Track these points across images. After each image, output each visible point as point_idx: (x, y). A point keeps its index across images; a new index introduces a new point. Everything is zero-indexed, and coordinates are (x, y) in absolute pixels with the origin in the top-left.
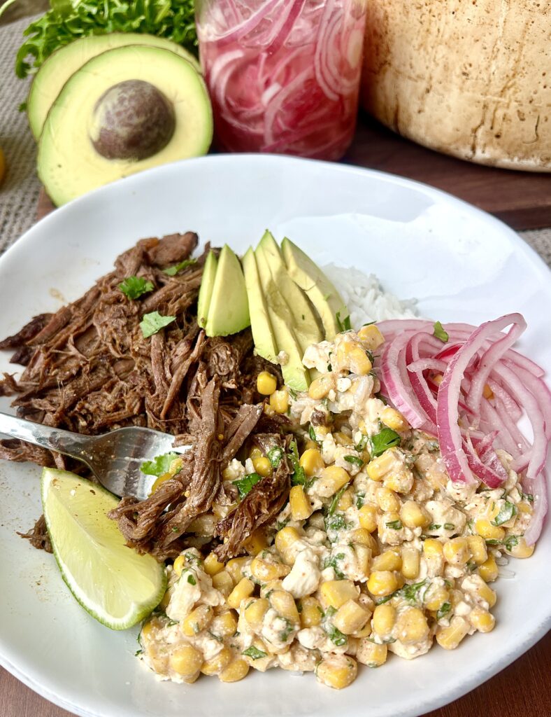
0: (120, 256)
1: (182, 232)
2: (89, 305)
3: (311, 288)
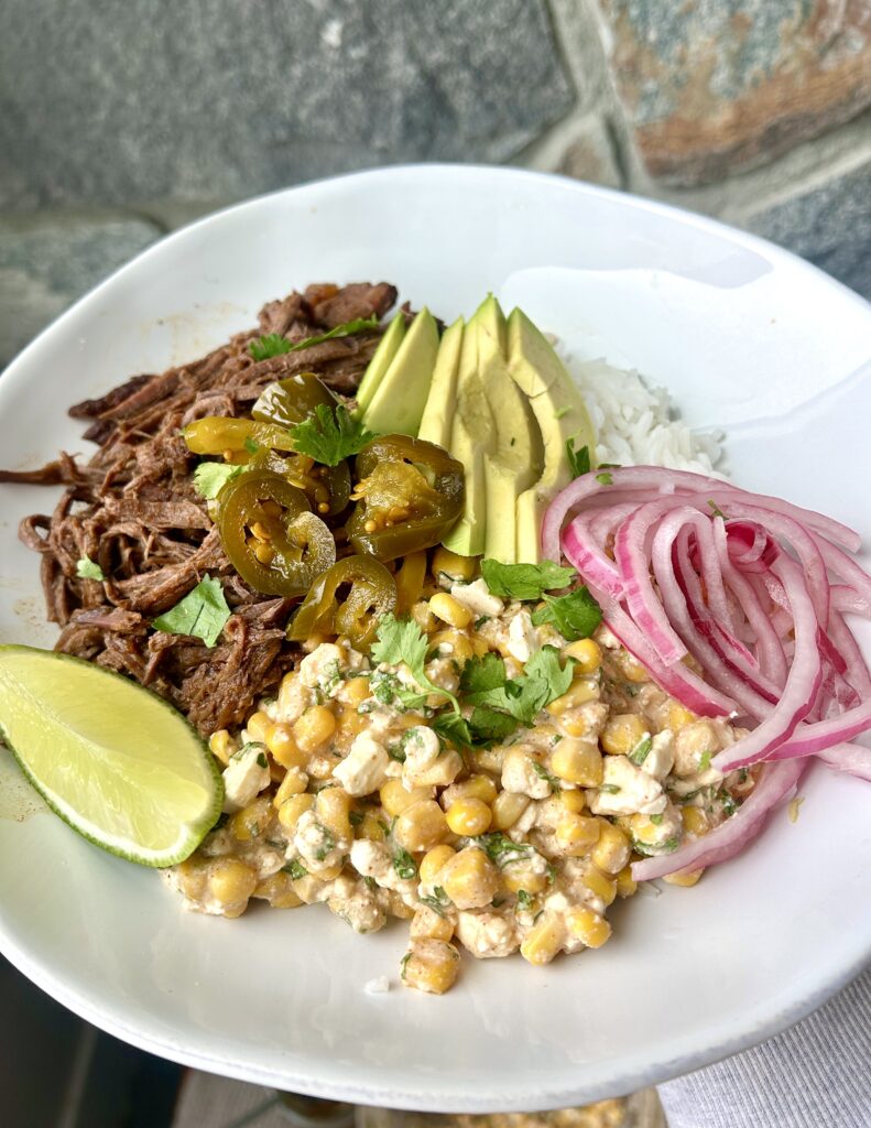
0: (268, 305)
1: (375, 282)
2: (209, 372)
3: (538, 395)
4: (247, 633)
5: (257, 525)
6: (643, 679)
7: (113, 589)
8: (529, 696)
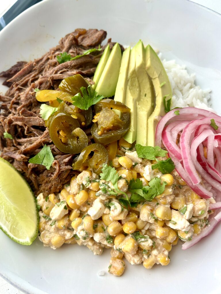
1: (99, 29)
2: (43, 63)
3: (155, 78)
4: (60, 166)
5: (61, 131)
6: (185, 185)
7: (16, 142)
8: (150, 193)
